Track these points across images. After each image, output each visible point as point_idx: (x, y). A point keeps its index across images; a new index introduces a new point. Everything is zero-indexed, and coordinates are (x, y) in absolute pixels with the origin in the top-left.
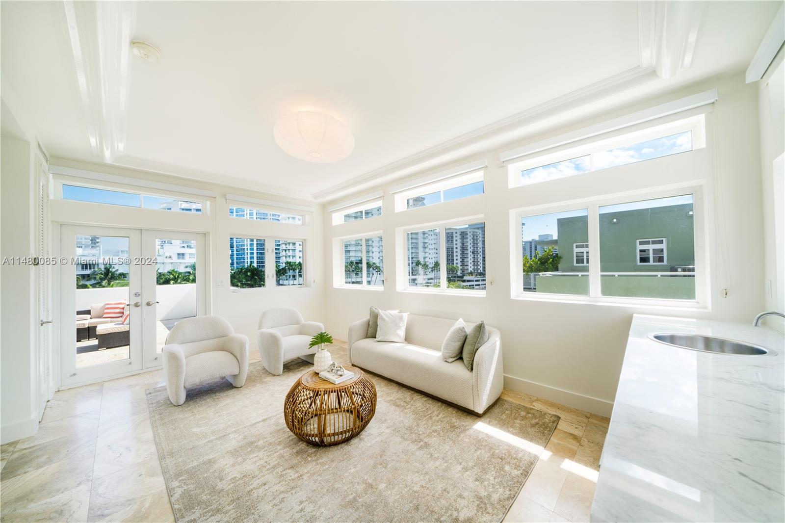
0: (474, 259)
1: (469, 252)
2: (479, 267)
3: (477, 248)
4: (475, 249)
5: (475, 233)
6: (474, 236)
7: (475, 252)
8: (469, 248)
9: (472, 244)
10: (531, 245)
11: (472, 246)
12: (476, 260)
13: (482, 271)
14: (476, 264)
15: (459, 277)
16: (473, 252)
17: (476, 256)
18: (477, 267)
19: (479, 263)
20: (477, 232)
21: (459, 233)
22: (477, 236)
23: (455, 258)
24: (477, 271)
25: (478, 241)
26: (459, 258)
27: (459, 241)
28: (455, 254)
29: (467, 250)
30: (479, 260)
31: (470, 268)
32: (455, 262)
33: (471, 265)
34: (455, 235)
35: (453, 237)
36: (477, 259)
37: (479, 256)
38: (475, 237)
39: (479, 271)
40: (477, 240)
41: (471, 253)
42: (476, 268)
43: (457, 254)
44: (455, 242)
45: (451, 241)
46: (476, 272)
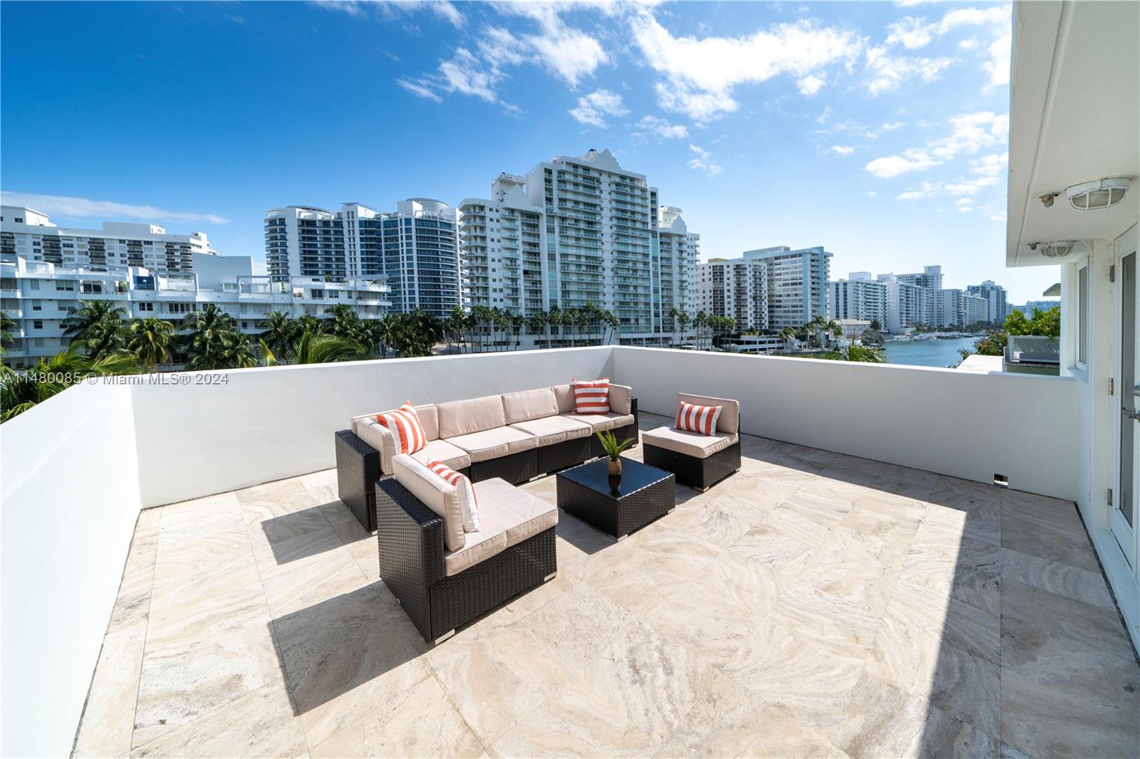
0: (756, 309)
1: (748, 297)
2: (763, 322)
3: (761, 291)
4: (758, 292)
5: (757, 268)
6: (755, 272)
7: (758, 298)
8: (748, 291)
9: (753, 285)
10: (837, 289)
11: (754, 288)
12: (758, 310)
13: (767, 328)
14: (758, 316)
15: (734, 336)
16: (754, 298)
17: (758, 304)
18: (761, 321)
19: (763, 316)
20: (760, 266)
21: (732, 267)
22: (760, 273)
23: (726, 306)
24: (761, 327)
25: (763, 280)
26: (732, 306)
27: (733, 279)
28: (726, 300)
29: (746, 294)
30: (763, 310)
31: (750, 322)
32: (727, 312)
33: (752, 318)
34: (725, 270)
35: (723, 273)
36: (761, 309)
37: (763, 304)
38: (758, 274)
39: (764, 328)
40: (761, 279)
41: (752, 300)
42: (758, 322)
43: (729, 300)
44: (726, 281)
45: (720, 279)
46: (759, 328)
